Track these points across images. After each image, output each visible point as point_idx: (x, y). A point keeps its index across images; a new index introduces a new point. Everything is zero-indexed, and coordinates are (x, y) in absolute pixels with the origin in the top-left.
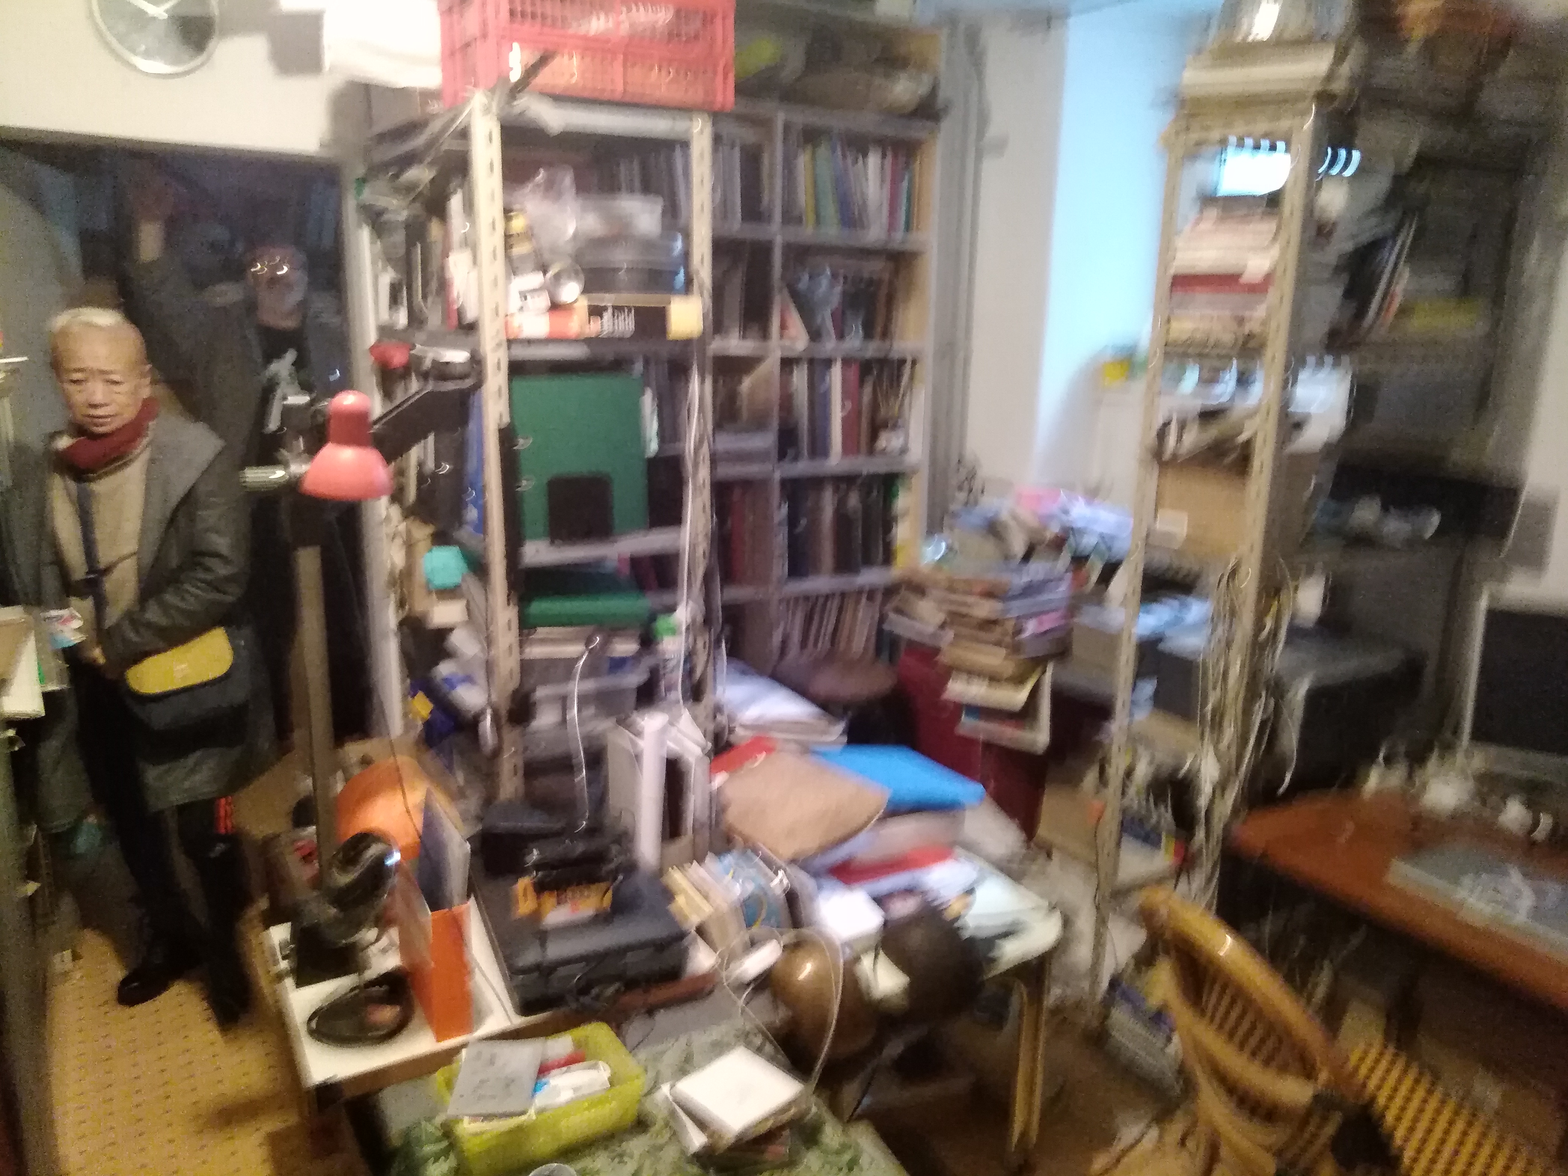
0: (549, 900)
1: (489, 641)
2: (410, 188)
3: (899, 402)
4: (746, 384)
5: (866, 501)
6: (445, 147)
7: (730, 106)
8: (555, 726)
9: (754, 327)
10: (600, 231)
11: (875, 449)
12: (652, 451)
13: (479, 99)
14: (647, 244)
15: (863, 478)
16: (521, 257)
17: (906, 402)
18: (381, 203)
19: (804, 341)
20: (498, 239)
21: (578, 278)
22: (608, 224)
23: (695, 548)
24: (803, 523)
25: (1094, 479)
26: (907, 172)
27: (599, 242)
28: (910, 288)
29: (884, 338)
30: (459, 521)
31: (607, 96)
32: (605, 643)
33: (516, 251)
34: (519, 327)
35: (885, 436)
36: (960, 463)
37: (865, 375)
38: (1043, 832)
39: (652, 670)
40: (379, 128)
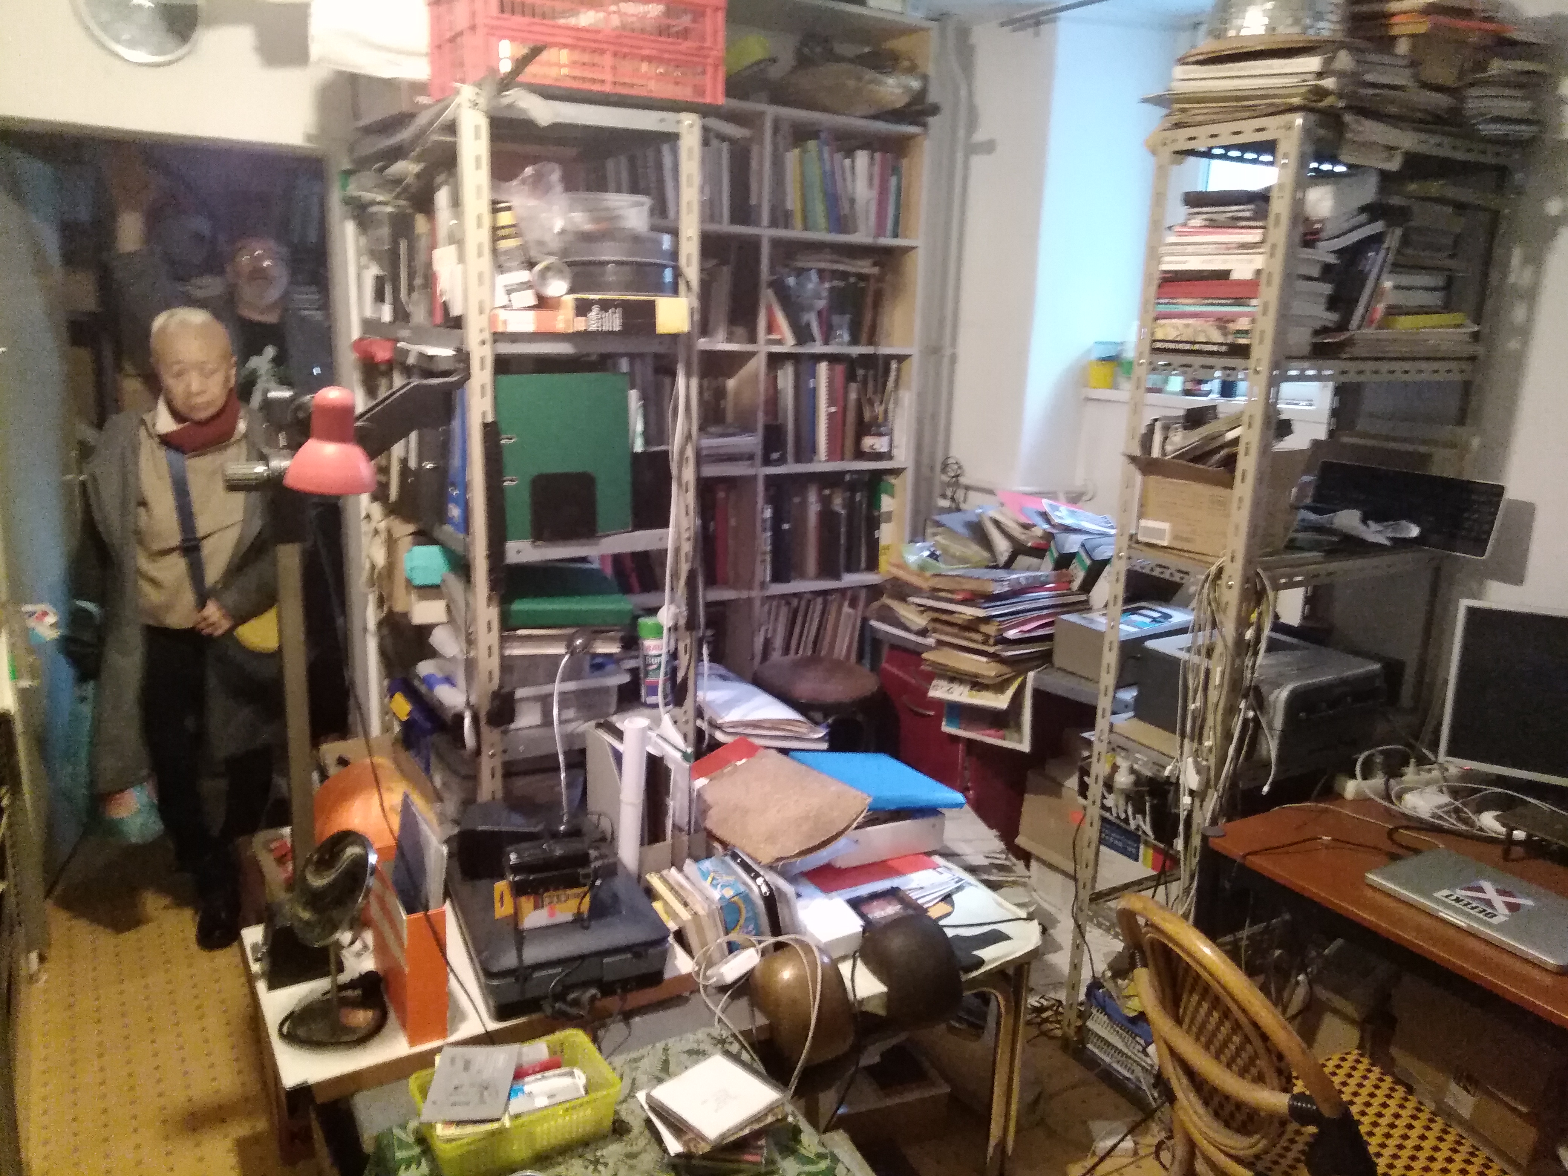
0: (527, 903)
1: (470, 641)
2: (397, 181)
3: (883, 407)
4: (731, 384)
5: (850, 505)
6: (436, 137)
7: (721, 100)
8: (538, 726)
9: (740, 331)
10: (588, 227)
11: (860, 454)
12: (639, 447)
13: (467, 92)
14: (636, 239)
15: (848, 477)
16: (507, 252)
17: (891, 406)
18: (368, 196)
19: (789, 344)
20: (484, 235)
21: (563, 278)
22: (596, 220)
23: (677, 550)
24: (786, 526)
25: (1078, 483)
26: (896, 170)
27: (587, 238)
28: (897, 290)
29: (871, 342)
30: (442, 517)
31: (596, 88)
32: (586, 646)
33: (504, 245)
34: (505, 322)
35: (869, 442)
36: (945, 467)
37: (851, 377)
38: (1021, 841)
39: (634, 672)
40: (363, 122)
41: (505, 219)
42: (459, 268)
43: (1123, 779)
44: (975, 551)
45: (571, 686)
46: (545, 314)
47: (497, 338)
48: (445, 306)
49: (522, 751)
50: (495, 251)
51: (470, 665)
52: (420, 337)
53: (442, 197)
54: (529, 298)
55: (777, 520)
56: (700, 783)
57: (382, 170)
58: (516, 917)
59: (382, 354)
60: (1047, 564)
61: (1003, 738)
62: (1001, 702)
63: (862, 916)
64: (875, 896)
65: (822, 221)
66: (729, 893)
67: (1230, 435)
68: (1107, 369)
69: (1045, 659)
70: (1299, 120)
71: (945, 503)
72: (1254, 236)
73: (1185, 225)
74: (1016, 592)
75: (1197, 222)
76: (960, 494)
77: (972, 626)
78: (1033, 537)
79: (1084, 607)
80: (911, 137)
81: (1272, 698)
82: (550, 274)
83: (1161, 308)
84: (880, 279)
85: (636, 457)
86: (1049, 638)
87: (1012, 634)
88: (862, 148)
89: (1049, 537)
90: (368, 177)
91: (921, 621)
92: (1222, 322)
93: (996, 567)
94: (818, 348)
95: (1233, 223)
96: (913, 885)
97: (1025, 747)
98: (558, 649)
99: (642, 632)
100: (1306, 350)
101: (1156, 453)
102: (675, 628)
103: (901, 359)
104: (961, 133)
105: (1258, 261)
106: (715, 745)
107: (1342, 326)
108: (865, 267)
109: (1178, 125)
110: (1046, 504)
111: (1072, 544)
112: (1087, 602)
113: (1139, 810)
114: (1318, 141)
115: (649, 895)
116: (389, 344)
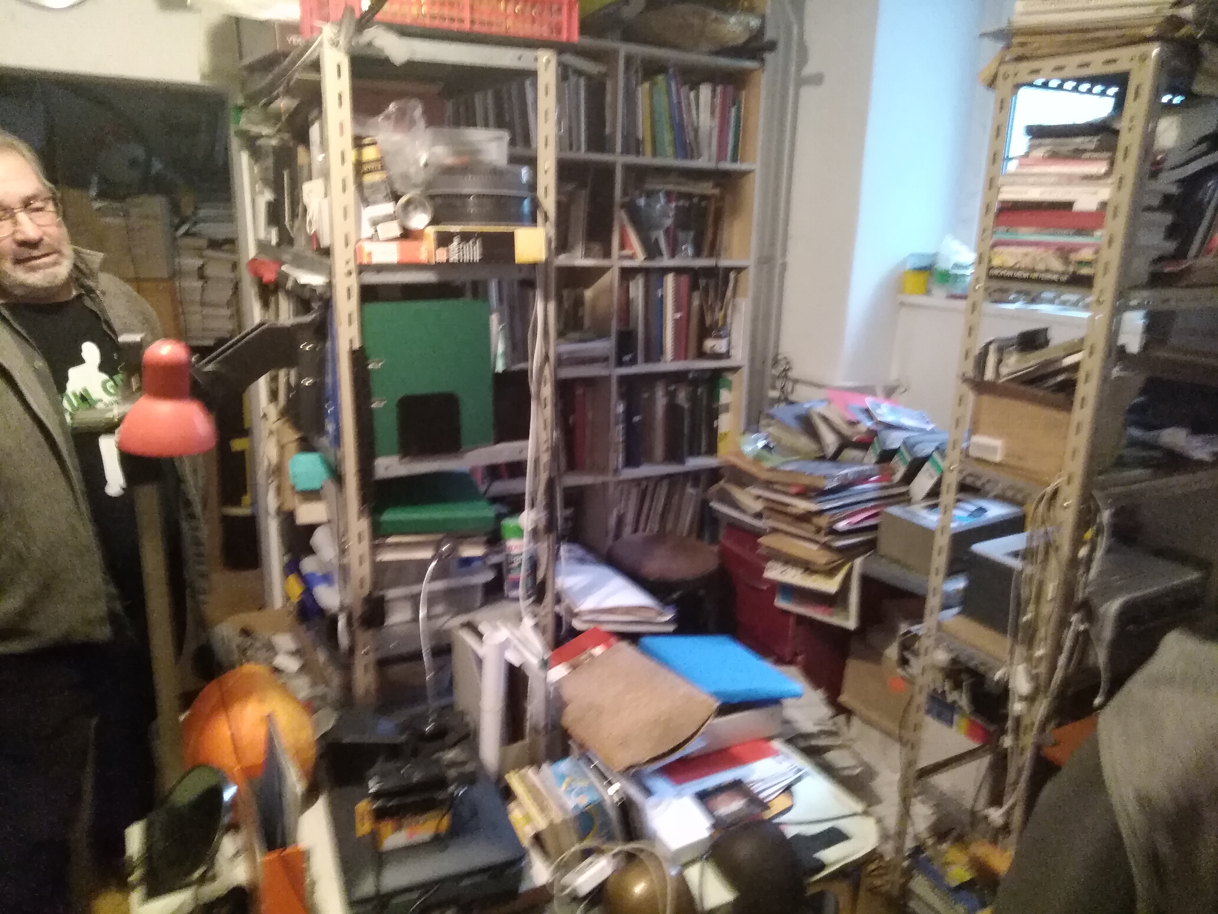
0: (387, 826)
3: (723, 312)
4: (588, 294)
5: (693, 398)
6: (297, 76)
7: (576, 38)
8: (407, 622)
9: (597, 247)
10: (449, 160)
11: (701, 354)
12: (500, 367)
13: (328, 31)
14: (496, 172)
15: (691, 376)
16: (373, 185)
17: (729, 312)
18: (255, 129)
19: (640, 259)
20: (349, 170)
21: (425, 210)
22: (457, 153)
23: (537, 461)
24: (637, 419)
26: (736, 101)
27: (449, 171)
28: (736, 209)
29: (711, 255)
30: (321, 430)
31: (455, 26)
32: (453, 550)
33: (368, 179)
34: (370, 254)
35: (710, 344)
36: (776, 362)
37: (694, 286)
38: (844, 698)
39: (498, 567)
40: (248, 60)
41: (370, 153)
42: (326, 202)
43: (942, 657)
44: (804, 442)
45: (439, 585)
46: (409, 244)
47: (362, 269)
48: (315, 237)
49: (393, 647)
50: (360, 186)
51: (344, 570)
52: (300, 262)
53: (314, 133)
54: (393, 228)
55: (629, 413)
56: (558, 672)
57: (267, 106)
58: (375, 837)
59: (269, 276)
60: (871, 458)
61: (831, 615)
62: (831, 586)
63: (711, 813)
64: (720, 789)
65: (669, 148)
66: (583, 801)
67: (1068, 361)
68: (921, 278)
69: (871, 546)
70: (1155, 50)
71: (774, 394)
72: (1101, 168)
73: (1027, 155)
74: (844, 487)
75: (1039, 153)
76: (789, 386)
77: (805, 518)
78: (858, 433)
79: (905, 499)
80: (751, 71)
81: (1102, 610)
82: (411, 208)
83: (999, 236)
84: (722, 198)
85: (498, 377)
86: (874, 528)
87: (842, 525)
88: (705, 81)
89: (873, 434)
90: (254, 112)
91: (758, 506)
92: (1064, 252)
93: (822, 458)
94: (666, 262)
95: (1077, 155)
96: (754, 777)
97: (851, 623)
98: (426, 554)
99: (505, 533)
100: (1144, 278)
101: (989, 375)
102: (535, 532)
103: (739, 270)
104: (793, 69)
105: (1104, 193)
106: (574, 633)
107: (1180, 254)
108: (707, 188)
109: (1020, 59)
110: (869, 401)
111: (894, 440)
112: (907, 493)
113: (957, 686)
114: (1172, 72)
115: (508, 794)
116: (274, 267)
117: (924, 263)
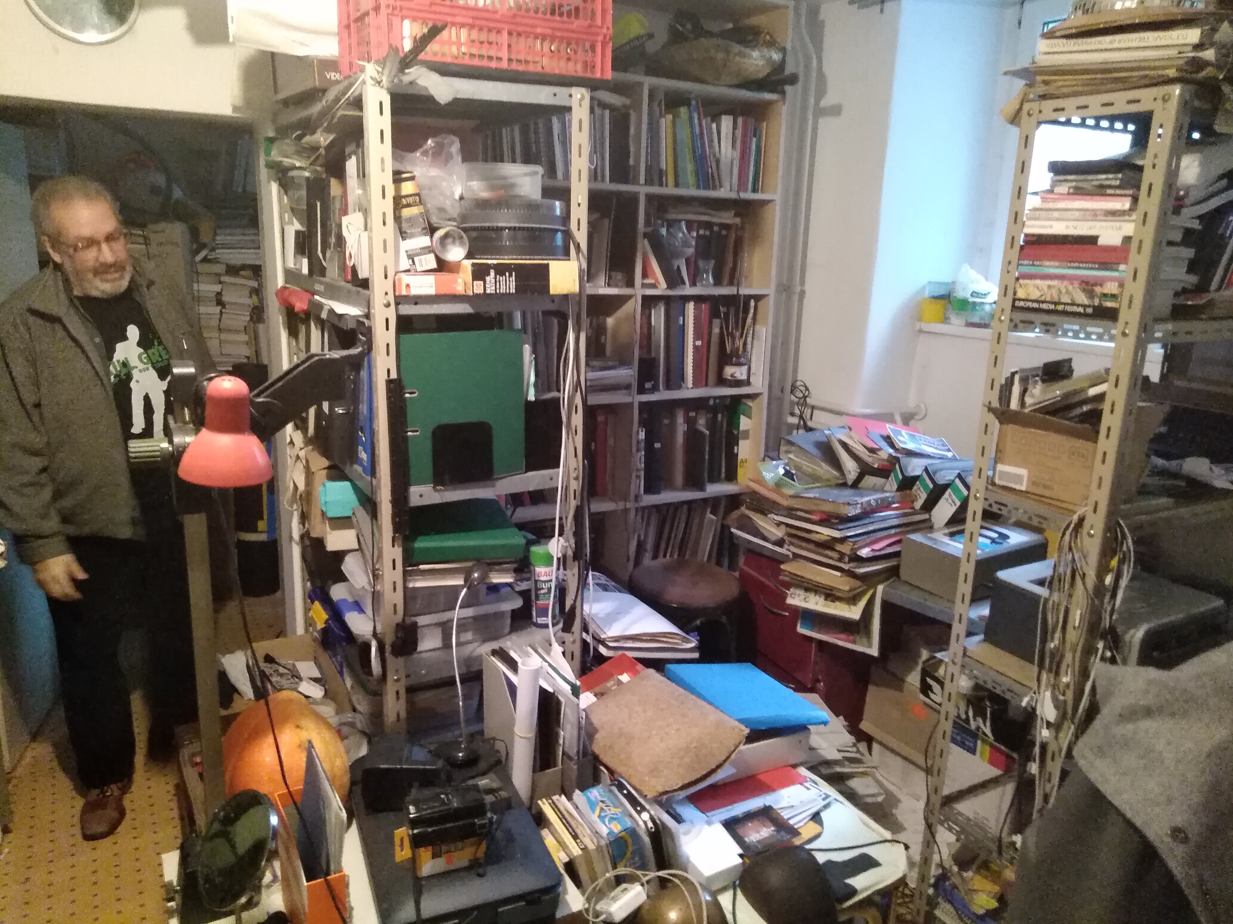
0: (425, 852)
1: (377, 576)
2: (312, 150)
3: (742, 341)
4: (610, 321)
5: (712, 425)
6: (340, 113)
7: (609, 75)
8: (439, 649)
9: (619, 276)
10: (485, 195)
11: (721, 381)
12: (531, 397)
13: (371, 69)
14: (531, 207)
15: (711, 402)
16: (410, 220)
17: (749, 339)
18: (287, 161)
19: (662, 289)
20: (388, 205)
21: (462, 244)
22: (492, 188)
23: (566, 489)
24: (657, 445)
25: (911, 403)
26: (756, 133)
27: (483, 204)
28: (756, 238)
29: (731, 283)
30: (354, 458)
31: (493, 65)
32: (484, 577)
33: (406, 213)
34: (408, 286)
35: (729, 371)
36: (794, 388)
37: (714, 314)
38: (865, 726)
39: (525, 595)
40: (282, 96)
41: (408, 188)
42: (365, 235)
43: (964, 684)
44: (825, 470)
45: (469, 612)
46: (444, 276)
47: (400, 300)
48: (354, 269)
49: (424, 675)
50: (398, 219)
51: (376, 597)
52: (333, 292)
53: (351, 165)
54: (430, 262)
55: (650, 440)
56: (587, 699)
57: (300, 138)
58: (414, 861)
59: (301, 304)
60: (892, 484)
61: (854, 642)
62: (854, 613)
63: (739, 840)
64: (750, 816)
65: (691, 179)
66: (617, 828)
67: (1093, 392)
68: (938, 307)
69: (893, 572)
70: (1176, 92)
71: (794, 420)
72: (1125, 204)
73: (1051, 191)
74: (867, 513)
75: (1063, 189)
76: (808, 413)
77: (828, 545)
78: (879, 460)
79: (927, 526)
80: (770, 103)
81: (1127, 637)
82: (449, 240)
83: (1024, 269)
84: (742, 228)
85: (529, 406)
86: (897, 554)
87: (865, 552)
88: (727, 113)
89: (894, 461)
90: (288, 145)
91: (779, 533)
92: (1088, 286)
93: (844, 485)
94: (688, 290)
95: (1101, 191)
96: (784, 804)
97: (874, 651)
98: (457, 581)
99: (533, 560)
100: (1166, 310)
101: (1014, 405)
102: (564, 558)
103: (758, 298)
104: (812, 100)
105: (1128, 228)
106: (600, 659)
107: (1202, 288)
108: (728, 218)
109: (1044, 97)
110: (889, 429)
111: (915, 467)
112: (929, 520)
113: (980, 712)
114: (1195, 112)
115: (540, 820)
116: (307, 296)
117: (942, 291)
